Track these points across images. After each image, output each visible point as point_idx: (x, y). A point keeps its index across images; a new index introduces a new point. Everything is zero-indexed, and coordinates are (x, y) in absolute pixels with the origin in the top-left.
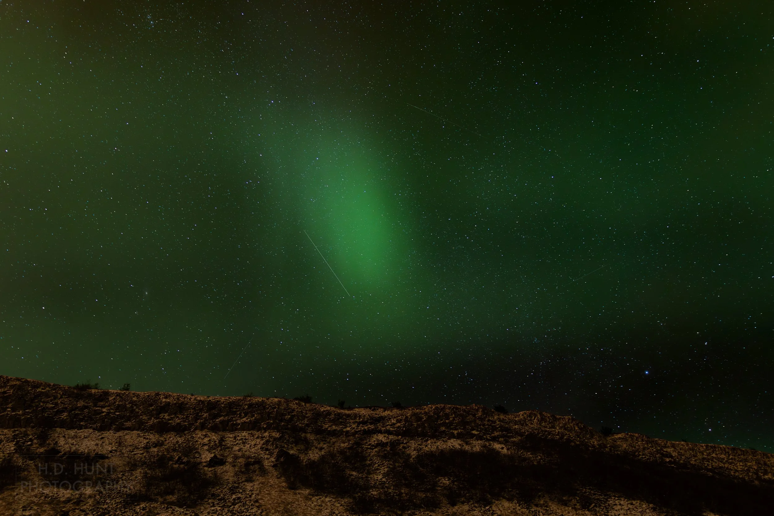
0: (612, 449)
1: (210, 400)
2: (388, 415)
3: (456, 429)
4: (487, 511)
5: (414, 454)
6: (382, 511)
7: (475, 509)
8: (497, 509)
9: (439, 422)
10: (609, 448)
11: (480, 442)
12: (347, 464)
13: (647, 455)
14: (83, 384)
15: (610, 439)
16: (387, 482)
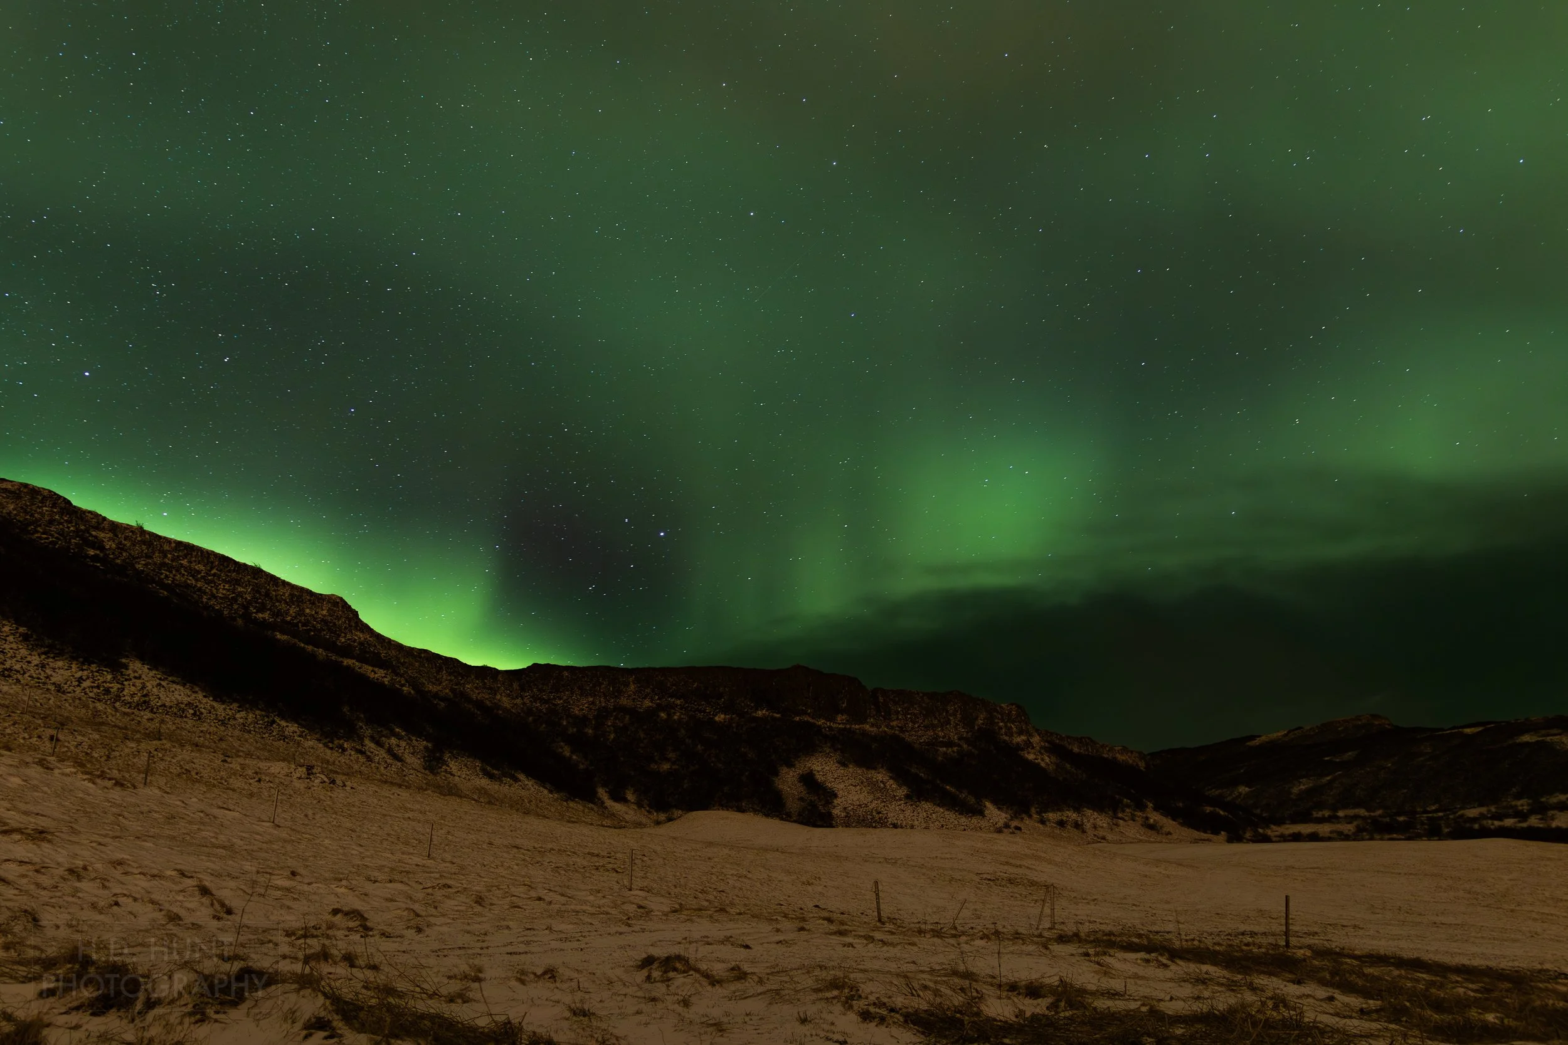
13: (52, 536)
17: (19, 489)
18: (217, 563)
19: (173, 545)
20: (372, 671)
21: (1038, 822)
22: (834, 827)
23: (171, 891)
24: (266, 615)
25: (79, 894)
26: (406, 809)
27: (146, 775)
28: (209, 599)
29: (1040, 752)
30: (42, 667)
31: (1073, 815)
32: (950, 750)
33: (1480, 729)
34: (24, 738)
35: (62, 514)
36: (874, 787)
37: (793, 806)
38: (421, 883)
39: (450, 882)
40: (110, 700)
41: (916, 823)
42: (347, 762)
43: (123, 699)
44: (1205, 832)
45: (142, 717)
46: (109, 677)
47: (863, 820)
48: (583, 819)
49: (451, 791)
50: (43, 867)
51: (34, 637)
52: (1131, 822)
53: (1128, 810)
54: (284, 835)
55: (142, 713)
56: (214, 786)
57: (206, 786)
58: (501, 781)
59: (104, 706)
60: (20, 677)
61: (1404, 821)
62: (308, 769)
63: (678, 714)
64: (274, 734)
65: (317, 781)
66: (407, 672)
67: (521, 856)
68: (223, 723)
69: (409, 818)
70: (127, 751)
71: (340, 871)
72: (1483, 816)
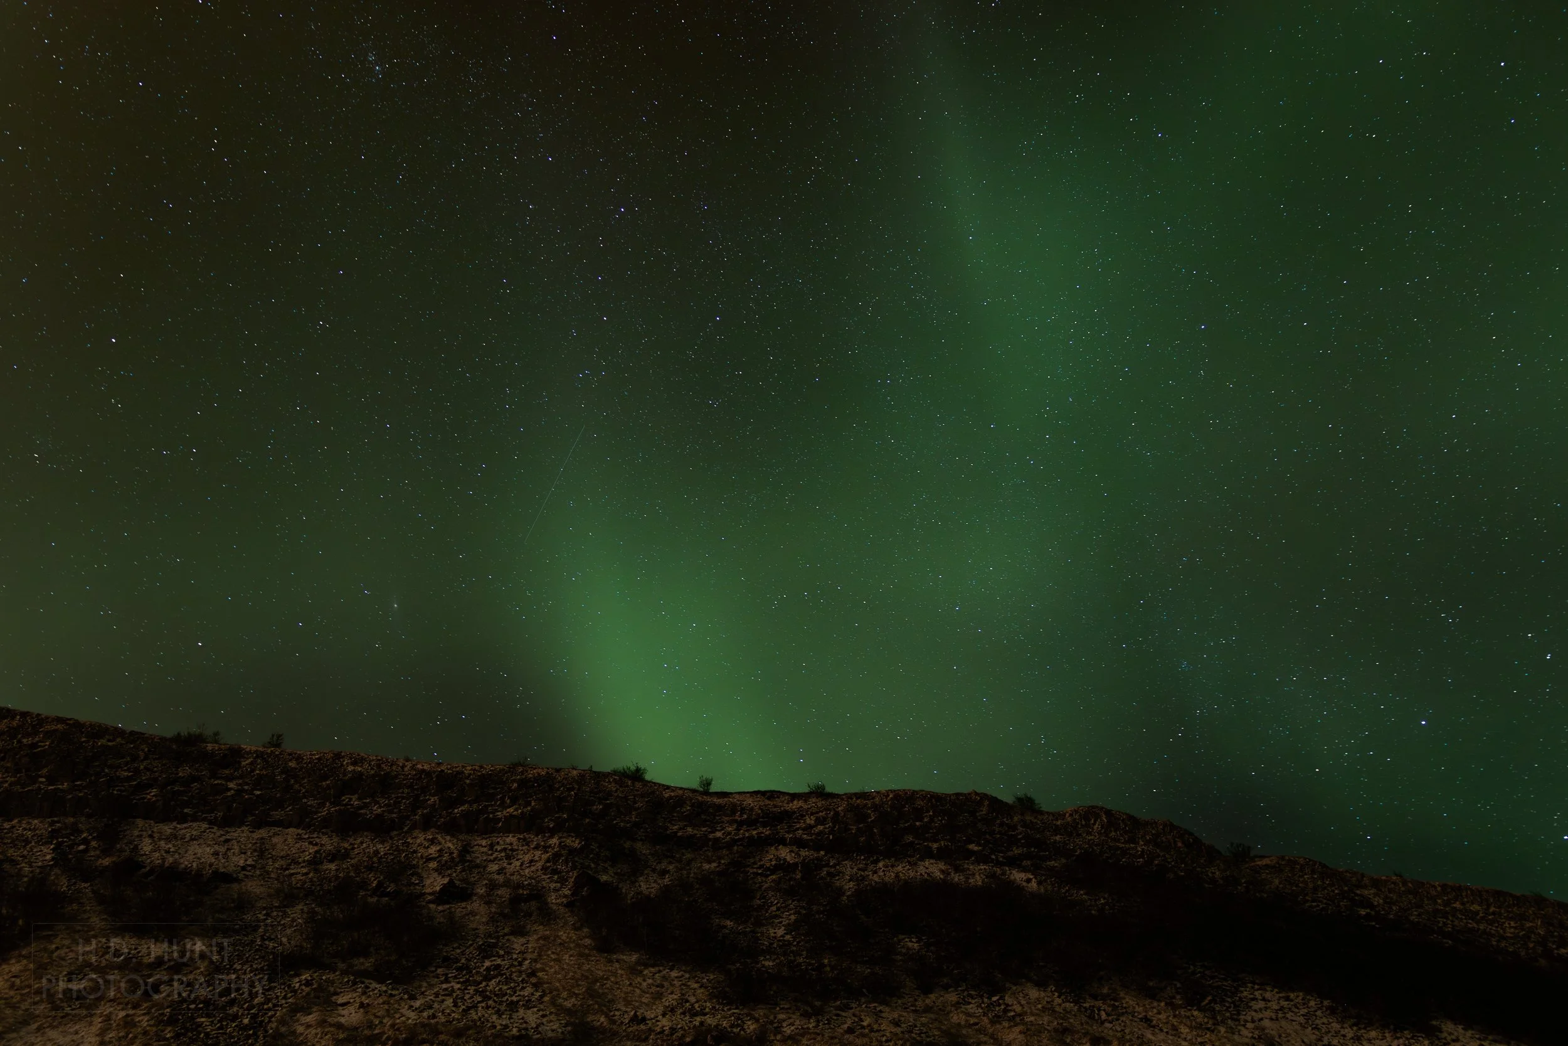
0: (1251, 887)
1: (442, 771)
2: (798, 808)
3: (936, 841)
4: (994, 1005)
5: (849, 888)
6: (783, 1000)
7: (970, 1000)
8: (1015, 1002)
9: (902, 825)
10: (1245, 885)
11: (983, 867)
12: (715, 904)
13: (1321, 902)
14: (189, 733)
15: (1247, 868)
16: (795, 943)
17: (1278, 863)
28: (1499, 941)
35: (1322, 878)
51: (1340, 1008)
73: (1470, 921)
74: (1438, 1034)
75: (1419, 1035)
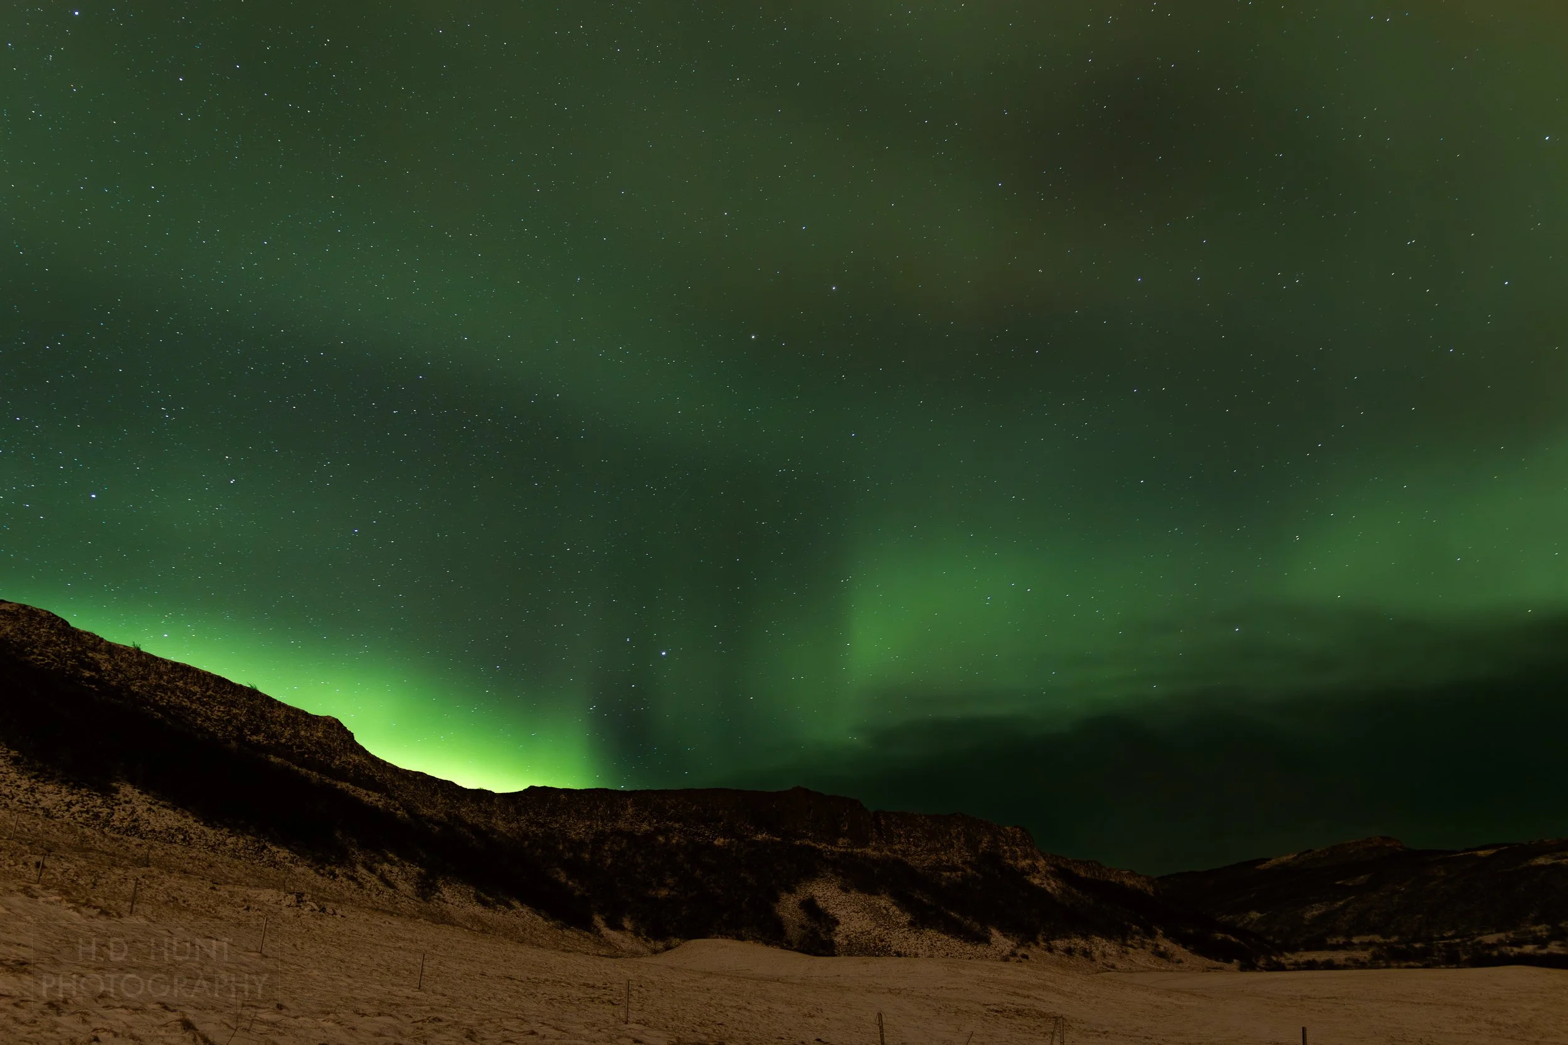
17: (17, 611)
18: (212, 684)
19: (170, 666)
20: (366, 794)
21: (1046, 950)
22: (836, 956)
23: (153, 1026)
24: (261, 738)
25: (59, 1030)
26: (398, 938)
27: (132, 905)
28: (204, 721)
29: (1046, 877)
30: (31, 791)
31: (1081, 943)
32: (954, 875)
33: (1494, 851)
34: (10, 865)
35: (59, 635)
36: (877, 914)
37: (793, 933)
38: (410, 1017)
39: (441, 1016)
40: (99, 825)
41: (920, 951)
42: (339, 888)
43: (112, 824)
44: (1217, 960)
45: (131, 842)
46: (99, 801)
47: (866, 949)
48: (579, 948)
49: (442, 919)
50: (22, 1001)
51: (25, 760)
52: (1141, 949)
53: (1137, 937)
54: (271, 967)
55: (131, 839)
56: (202, 914)
57: (193, 914)
58: (495, 909)
59: (93, 831)
60: (8, 801)
61: (1421, 948)
62: (298, 897)
63: (676, 838)
64: (264, 860)
65: (309, 908)
66: (401, 796)
67: (515, 988)
68: (213, 849)
69: (400, 947)
70: (114, 877)
71: (327, 1003)
72: (1501, 943)
73: (186, 700)
74: (113, 794)
75: (94, 793)
